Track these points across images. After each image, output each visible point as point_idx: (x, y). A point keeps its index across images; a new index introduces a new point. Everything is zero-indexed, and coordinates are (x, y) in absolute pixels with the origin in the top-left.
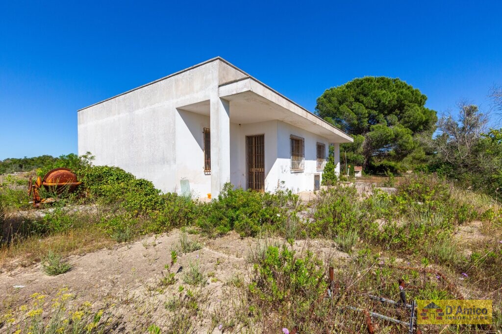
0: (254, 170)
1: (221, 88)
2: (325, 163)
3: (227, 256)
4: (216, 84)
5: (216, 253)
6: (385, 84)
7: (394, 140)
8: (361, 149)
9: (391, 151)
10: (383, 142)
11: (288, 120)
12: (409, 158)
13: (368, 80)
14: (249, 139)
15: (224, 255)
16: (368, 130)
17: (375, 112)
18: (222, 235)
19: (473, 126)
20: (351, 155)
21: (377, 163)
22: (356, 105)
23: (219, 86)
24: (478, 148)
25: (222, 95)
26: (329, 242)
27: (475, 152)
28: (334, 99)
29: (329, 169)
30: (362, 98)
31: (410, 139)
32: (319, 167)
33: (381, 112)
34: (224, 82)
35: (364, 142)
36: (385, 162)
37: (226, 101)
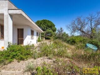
0: (20, 39)
1: (9, 11)
2: (38, 37)
3: (14, 72)
4: (7, 9)
5: (9, 71)
6: (49, 21)
7: (50, 33)
8: (45, 34)
9: (50, 35)
10: (48, 33)
11: (31, 25)
12: (52, 36)
13: (46, 20)
14: (18, 29)
15: (13, 72)
16: (46, 30)
17: (47, 27)
18: (10, 62)
19: (62, 31)
20: (43, 35)
21: (47, 37)
22: (44, 25)
23: (8, 10)
24: (63, 35)
25: (9, 13)
26: (46, 57)
27: (62, 36)
28: (39, 23)
29: (39, 38)
30: (45, 24)
31: (53, 33)
32: (37, 38)
33: (48, 27)
34: (10, 9)
35: (45, 33)
36: (48, 37)
37: (11, 15)
